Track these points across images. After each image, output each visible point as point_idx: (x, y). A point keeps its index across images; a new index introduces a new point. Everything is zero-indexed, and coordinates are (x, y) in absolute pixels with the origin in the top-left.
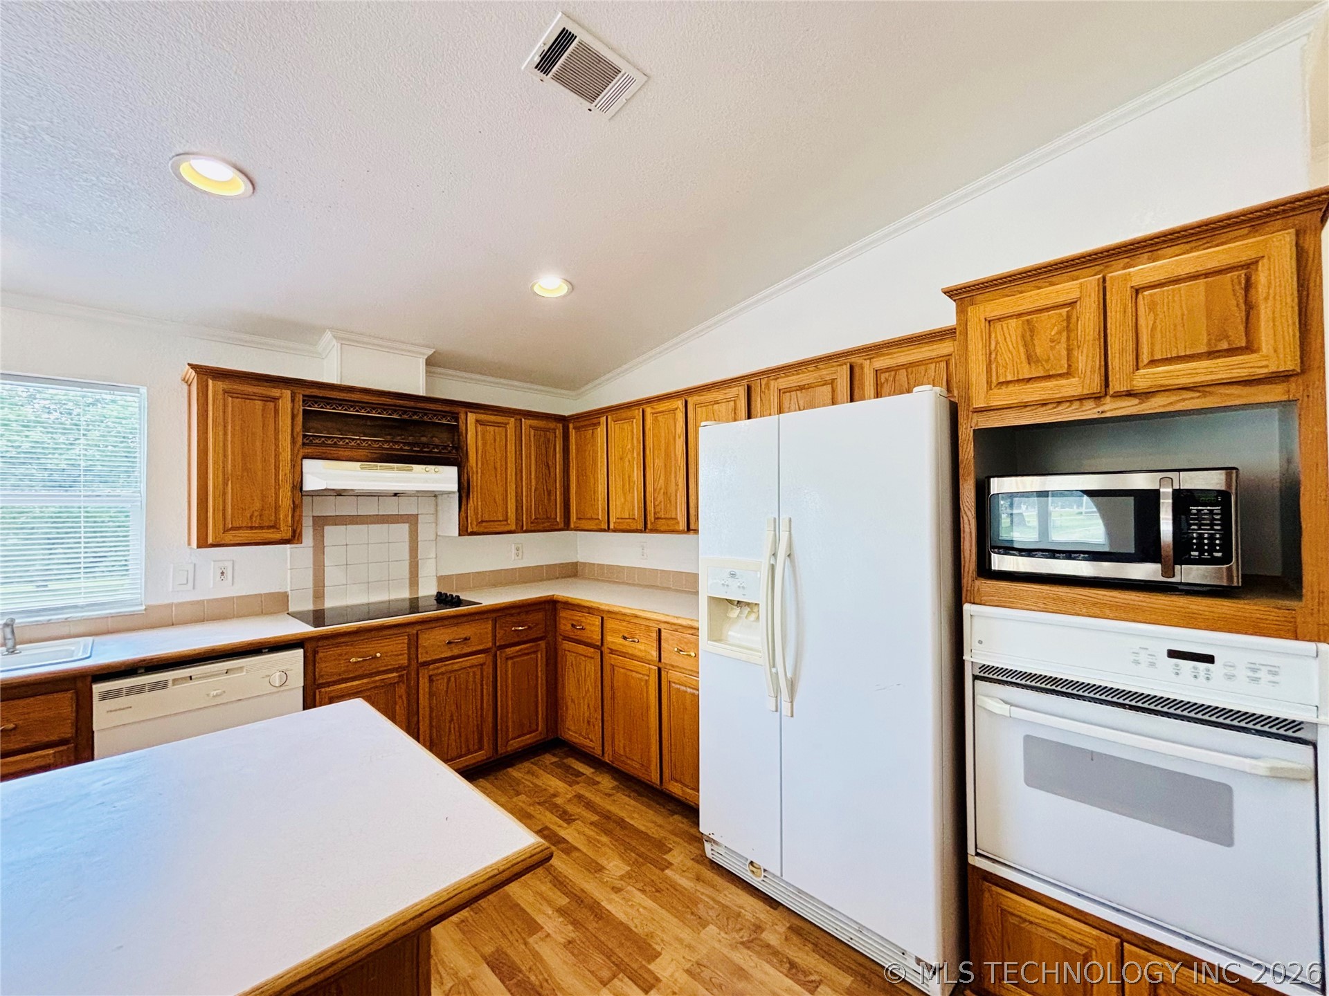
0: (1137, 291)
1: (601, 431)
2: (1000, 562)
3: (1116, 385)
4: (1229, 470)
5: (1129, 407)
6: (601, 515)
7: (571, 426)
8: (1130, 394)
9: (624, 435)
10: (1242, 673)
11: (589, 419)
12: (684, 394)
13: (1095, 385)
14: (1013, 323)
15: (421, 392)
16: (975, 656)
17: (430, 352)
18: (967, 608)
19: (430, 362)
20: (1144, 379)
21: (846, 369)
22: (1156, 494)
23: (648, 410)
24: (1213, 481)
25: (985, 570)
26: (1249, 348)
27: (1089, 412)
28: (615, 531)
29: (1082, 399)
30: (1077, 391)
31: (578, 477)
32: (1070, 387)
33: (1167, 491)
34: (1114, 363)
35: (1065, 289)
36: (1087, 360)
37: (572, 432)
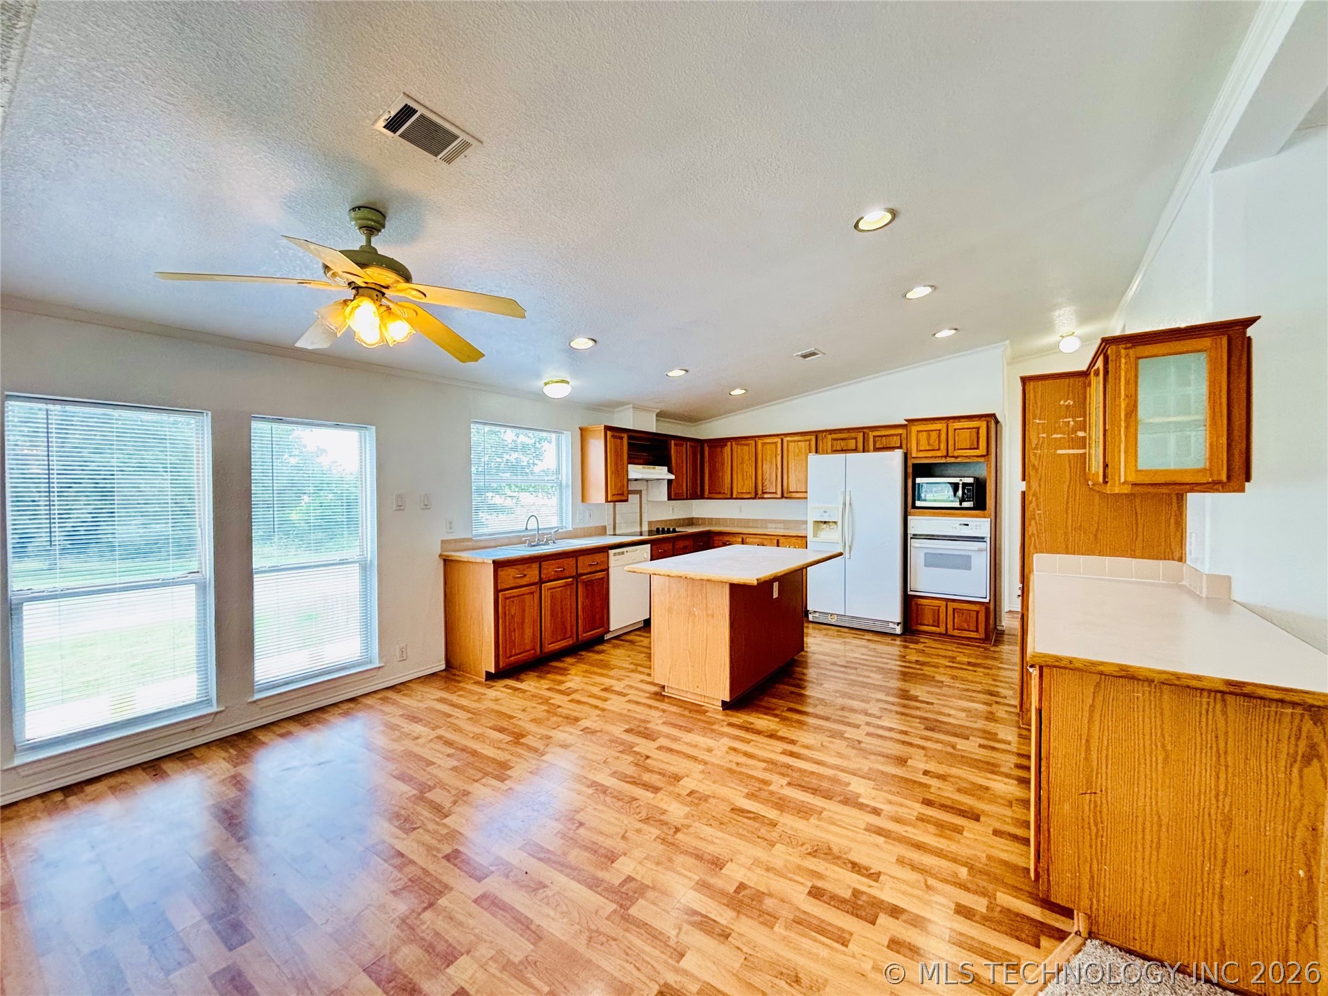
0: (955, 430)
1: (727, 449)
2: (918, 504)
3: (950, 454)
4: (974, 478)
5: (953, 460)
6: (727, 491)
7: (706, 445)
8: (953, 457)
9: (744, 452)
10: (974, 528)
11: (720, 443)
12: (782, 436)
13: (945, 454)
14: (924, 433)
15: (654, 431)
16: (911, 531)
17: (658, 411)
18: (909, 517)
19: (658, 415)
20: (957, 453)
21: (862, 434)
22: (958, 484)
23: (760, 442)
24: (970, 480)
25: (914, 507)
26: (978, 448)
27: (943, 461)
28: (736, 499)
29: (942, 457)
30: (940, 455)
31: (710, 470)
32: (939, 454)
33: (961, 483)
34: (950, 448)
35: (938, 426)
36: (943, 446)
37: (707, 449)
